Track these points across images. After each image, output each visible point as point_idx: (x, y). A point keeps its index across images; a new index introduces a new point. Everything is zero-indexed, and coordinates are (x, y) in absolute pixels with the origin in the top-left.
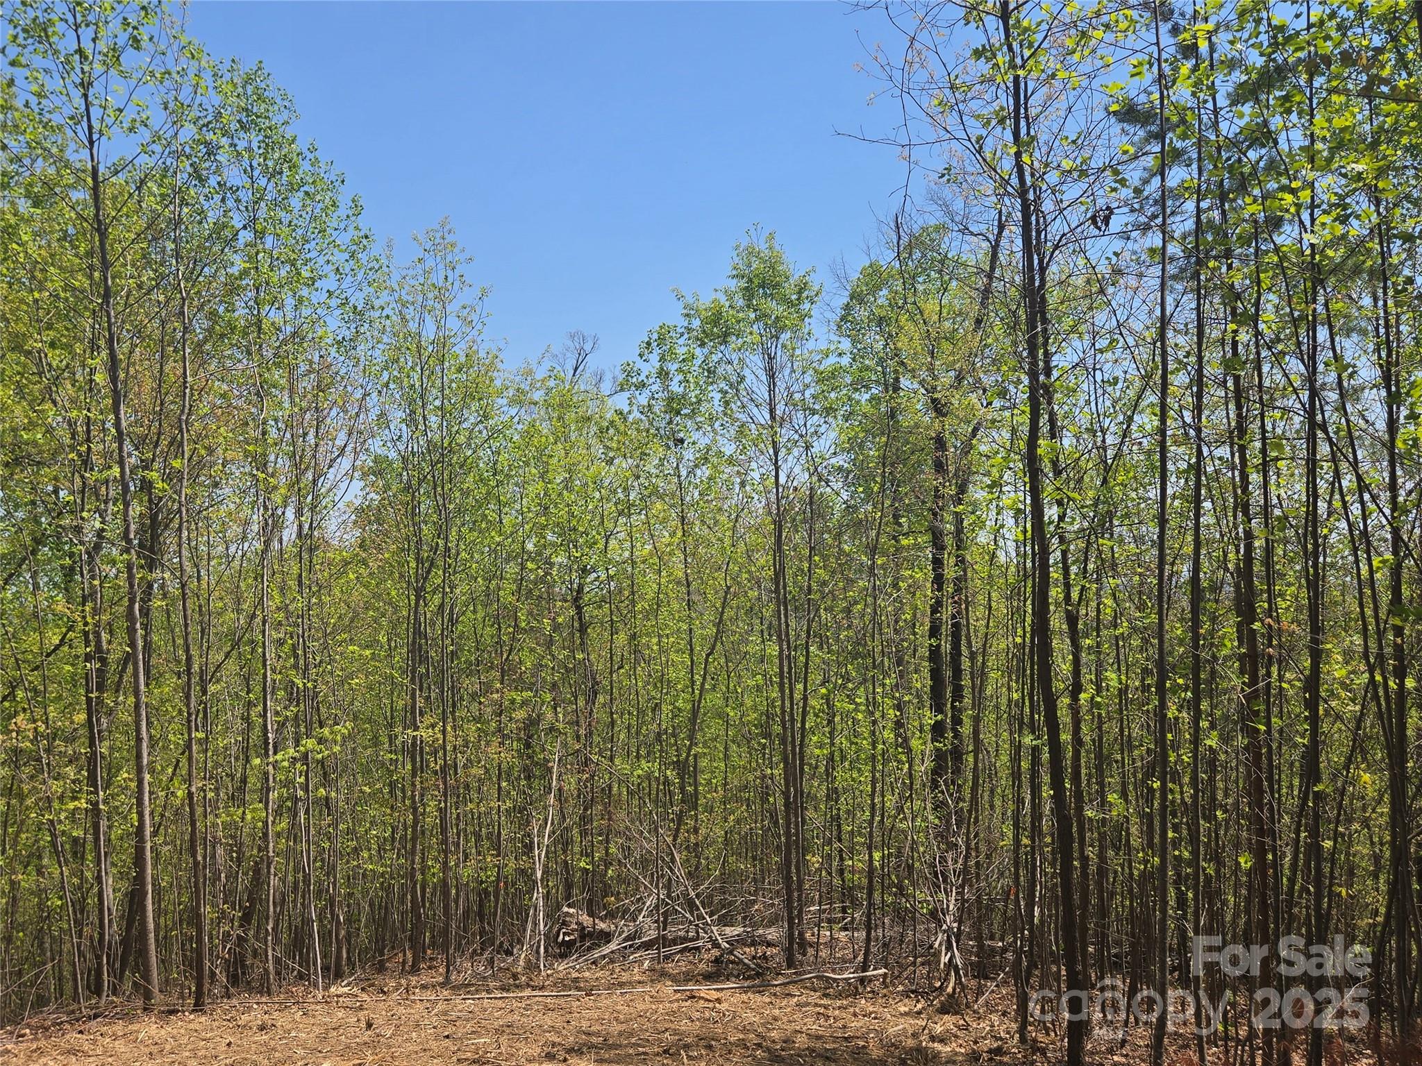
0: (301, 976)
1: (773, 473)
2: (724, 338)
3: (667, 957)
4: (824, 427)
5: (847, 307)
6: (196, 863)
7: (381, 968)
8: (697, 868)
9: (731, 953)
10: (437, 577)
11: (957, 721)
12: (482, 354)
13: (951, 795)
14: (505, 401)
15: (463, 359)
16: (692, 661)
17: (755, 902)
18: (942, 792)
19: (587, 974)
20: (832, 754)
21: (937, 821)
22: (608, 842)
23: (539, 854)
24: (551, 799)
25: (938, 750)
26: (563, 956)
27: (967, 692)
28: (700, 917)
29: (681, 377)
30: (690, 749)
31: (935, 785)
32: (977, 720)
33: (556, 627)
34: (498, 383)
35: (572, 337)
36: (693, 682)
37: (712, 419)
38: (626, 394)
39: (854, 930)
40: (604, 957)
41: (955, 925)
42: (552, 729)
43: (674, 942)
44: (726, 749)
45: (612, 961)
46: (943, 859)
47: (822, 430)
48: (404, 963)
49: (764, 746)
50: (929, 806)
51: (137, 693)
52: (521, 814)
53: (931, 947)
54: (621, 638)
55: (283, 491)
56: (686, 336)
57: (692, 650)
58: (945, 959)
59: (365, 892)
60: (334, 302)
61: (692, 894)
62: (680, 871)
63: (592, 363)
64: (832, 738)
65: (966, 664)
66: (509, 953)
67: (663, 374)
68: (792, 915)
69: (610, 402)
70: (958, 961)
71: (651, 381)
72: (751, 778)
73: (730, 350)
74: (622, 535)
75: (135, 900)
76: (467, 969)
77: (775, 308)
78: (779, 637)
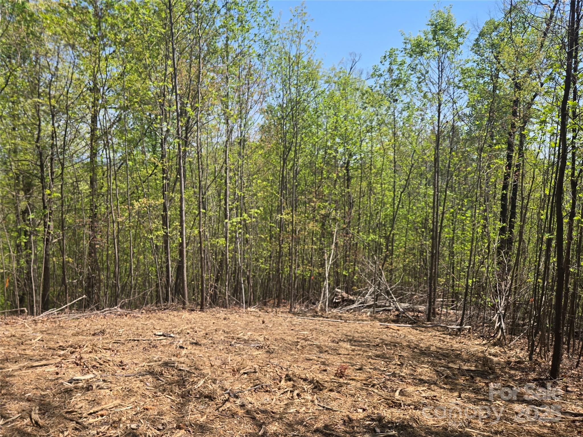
0: (237, 303)
1: (437, 115)
2: (421, 53)
3: (377, 312)
4: (464, 94)
5: (477, 40)
6: (202, 258)
7: (265, 304)
8: (391, 279)
9: (404, 313)
10: (292, 155)
11: (512, 227)
12: (315, 61)
13: (506, 259)
14: (323, 82)
15: (306, 63)
16: (394, 195)
17: (415, 295)
18: (502, 257)
19: (345, 315)
20: (453, 237)
21: (498, 269)
22: (355, 265)
23: (327, 267)
24: (333, 246)
25: (502, 239)
26: (335, 307)
27: (518, 216)
28: (392, 298)
29: (398, 72)
30: (391, 231)
31: (499, 253)
32: (522, 227)
33: (338, 177)
34: (320, 74)
35: (351, 54)
36: (394, 204)
37: (412, 90)
38: (374, 79)
39: (457, 310)
40: (351, 309)
41: (503, 312)
42: (334, 219)
43: (380, 307)
44: (406, 232)
45: (354, 311)
46: (500, 285)
47: (462, 96)
48: (274, 303)
49: (423, 232)
50: (495, 263)
51: (181, 193)
52: (321, 252)
53: (491, 320)
54: (364, 184)
55: (235, 117)
56: (404, 52)
57: (395, 190)
58: (497, 325)
59: (260, 276)
60: (257, 39)
61: (389, 289)
62: (384, 279)
63: (358, 66)
64: (454, 231)
65: (518, 203)
66: (314, 304)
67: (390, 71)
68: (431, 301)
69: (366, 82)
70: (503, 325)
71: (385, 73)
72: (417, 245)
73: (423, 60)
74: (367, 141)
75: (180, 269)
76: (298, 308)
77: (446, 40)
78: (434, 186)
